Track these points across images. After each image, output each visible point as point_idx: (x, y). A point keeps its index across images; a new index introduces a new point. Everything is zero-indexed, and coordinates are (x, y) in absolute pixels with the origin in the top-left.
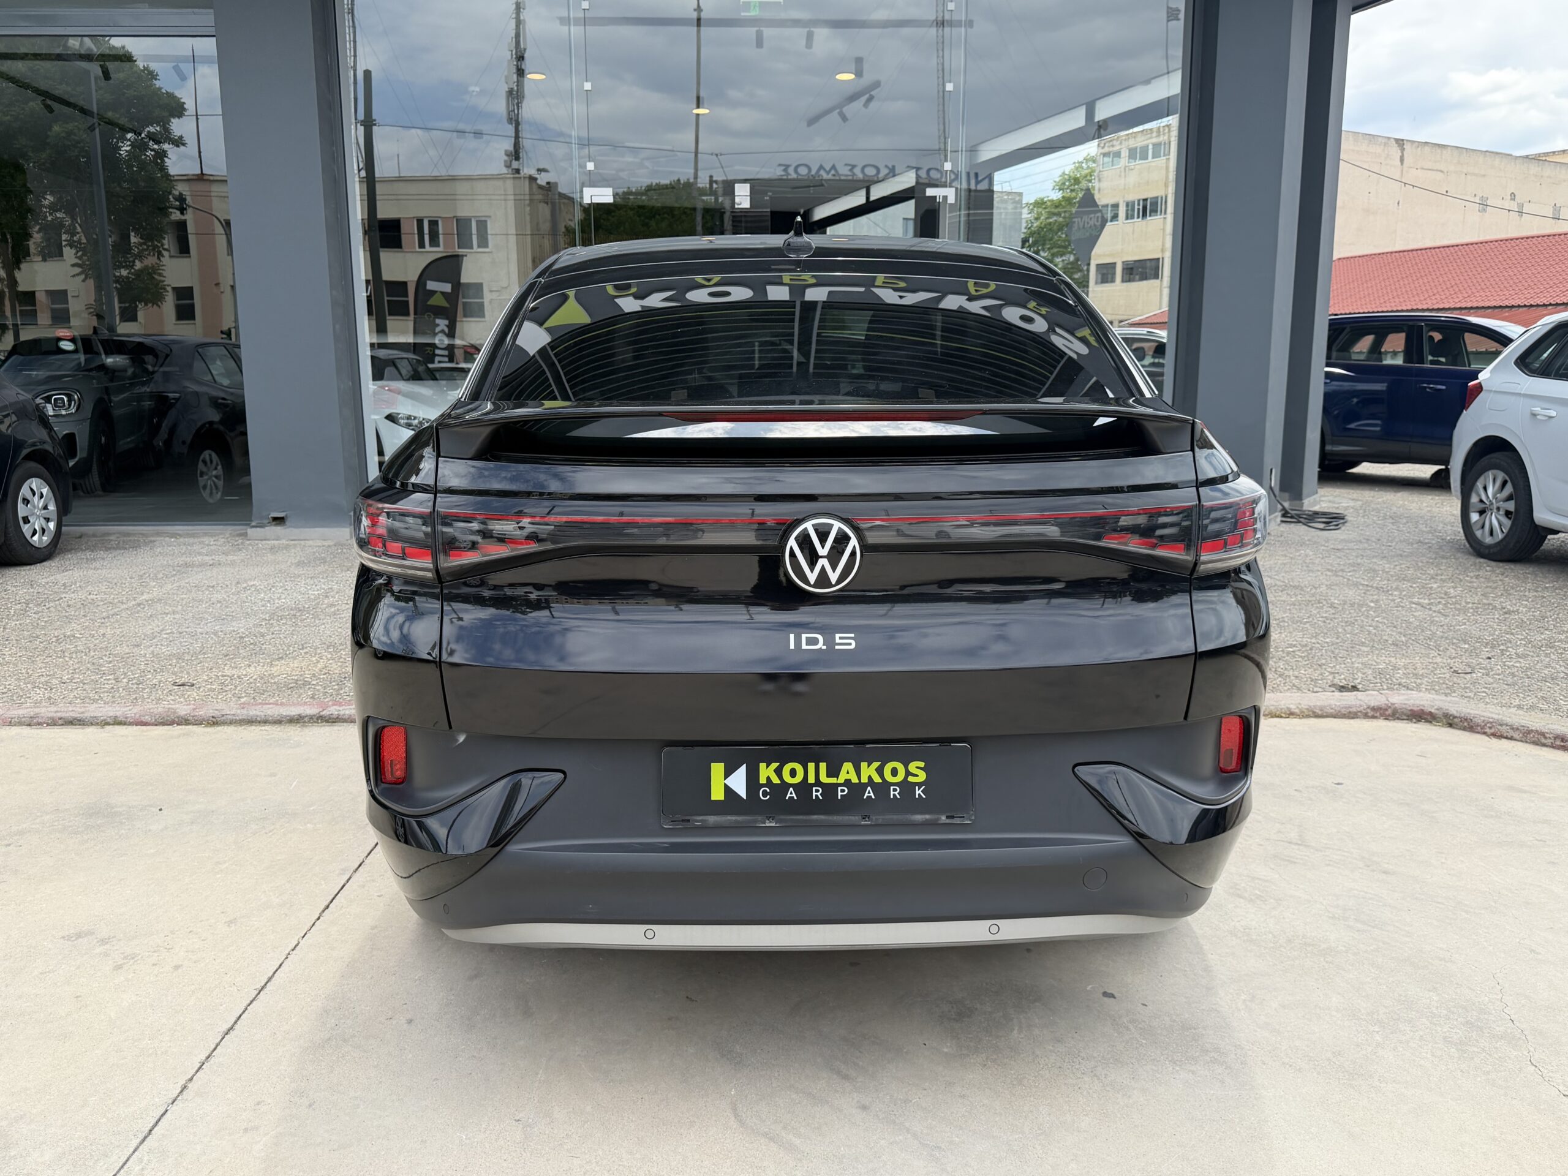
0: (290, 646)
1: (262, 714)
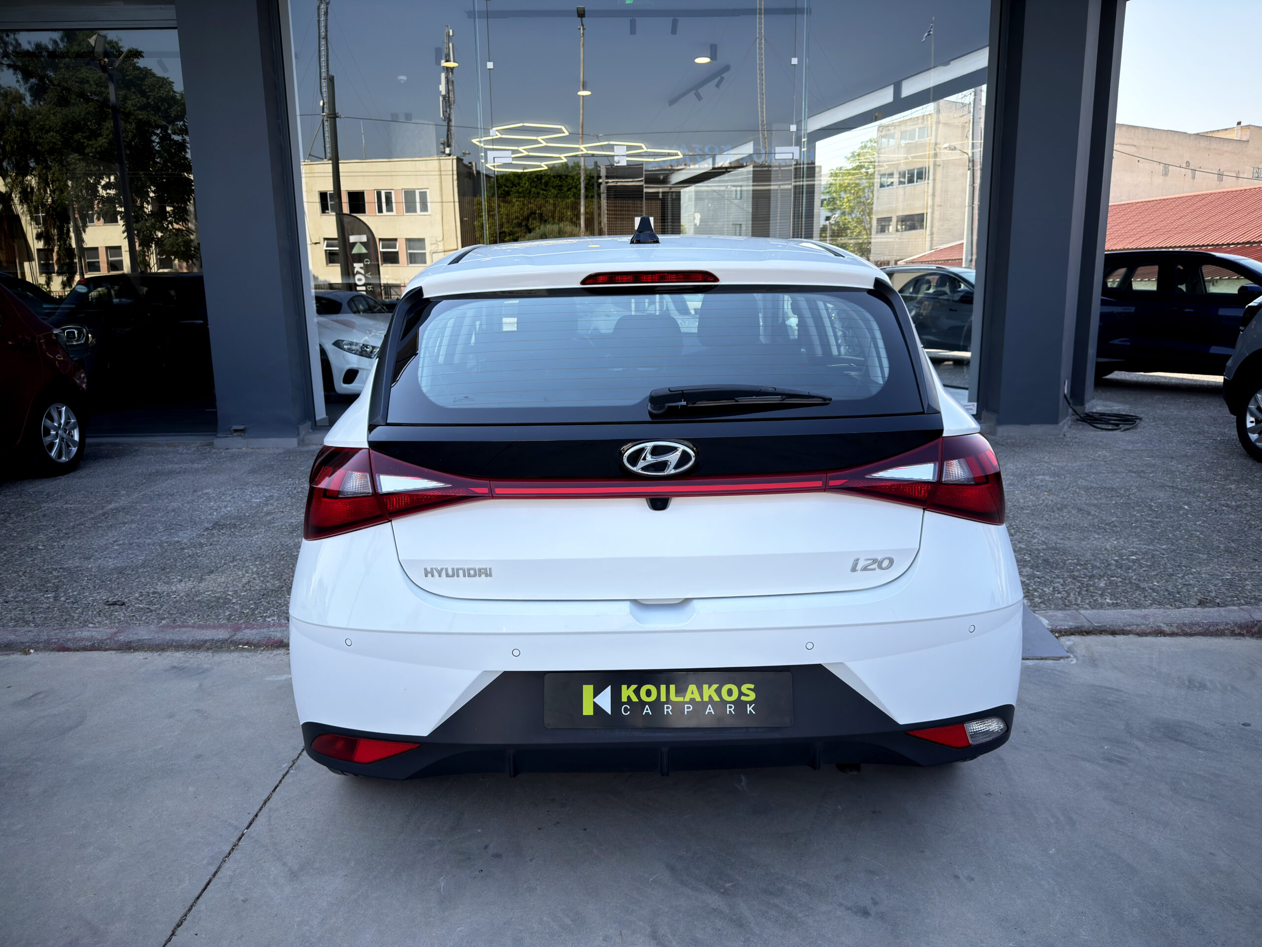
0: (222, 559)
1: (178, 638)
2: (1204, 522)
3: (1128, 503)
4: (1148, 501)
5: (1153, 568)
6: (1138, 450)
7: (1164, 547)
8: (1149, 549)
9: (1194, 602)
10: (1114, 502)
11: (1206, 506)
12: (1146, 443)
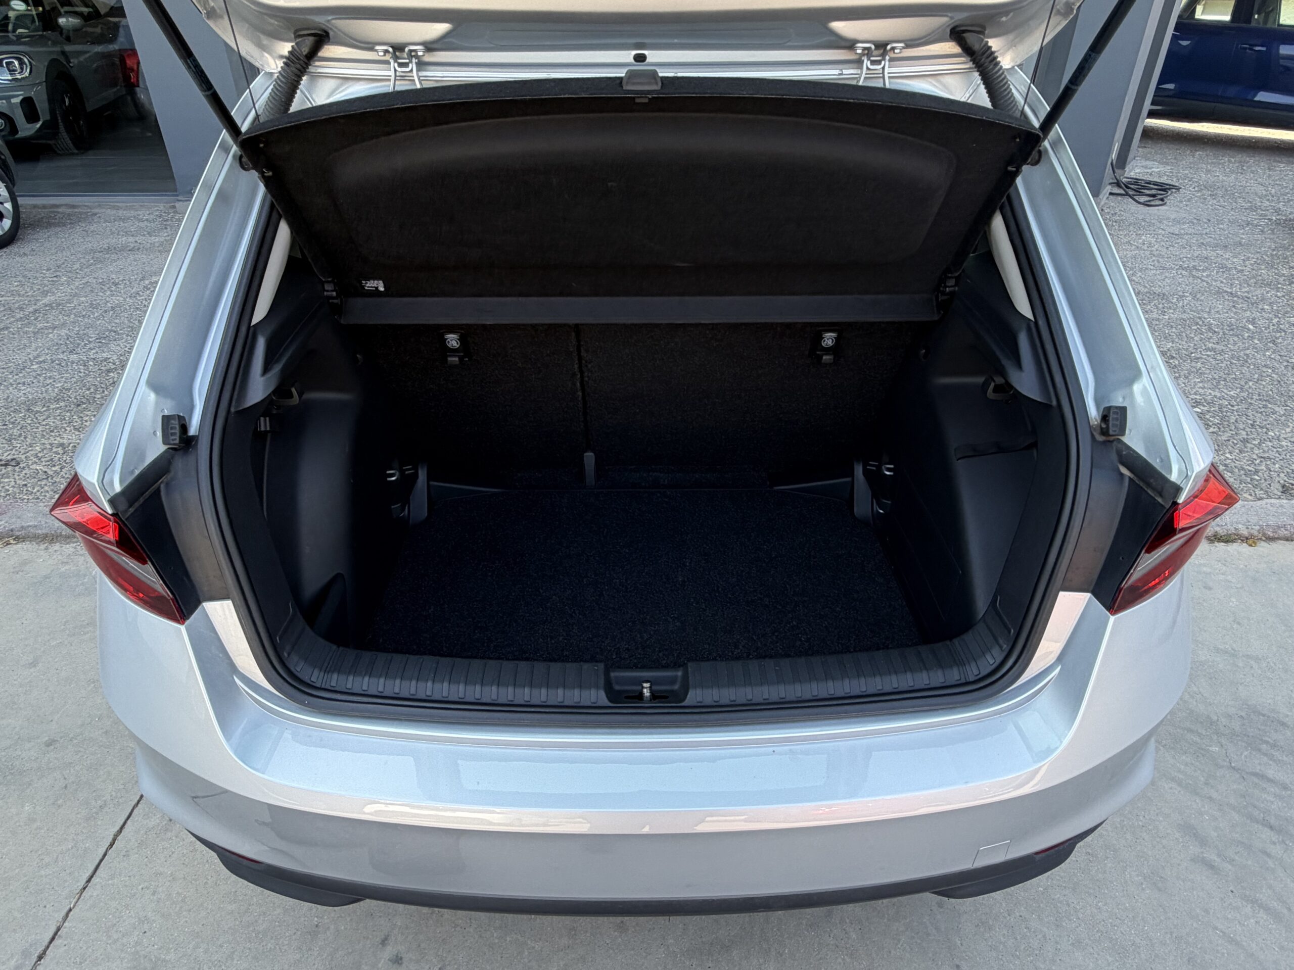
2: (1274, 352)
3: (1183, 319)
4: (1206, 316)
5: (1222, 429)
6: (1187, 234)
7: (1232, 393)
8: (1215, 396)
9: (1276, 489)
10: (1167, 317)
11: (1273, 325)
12: (1193, 223)
